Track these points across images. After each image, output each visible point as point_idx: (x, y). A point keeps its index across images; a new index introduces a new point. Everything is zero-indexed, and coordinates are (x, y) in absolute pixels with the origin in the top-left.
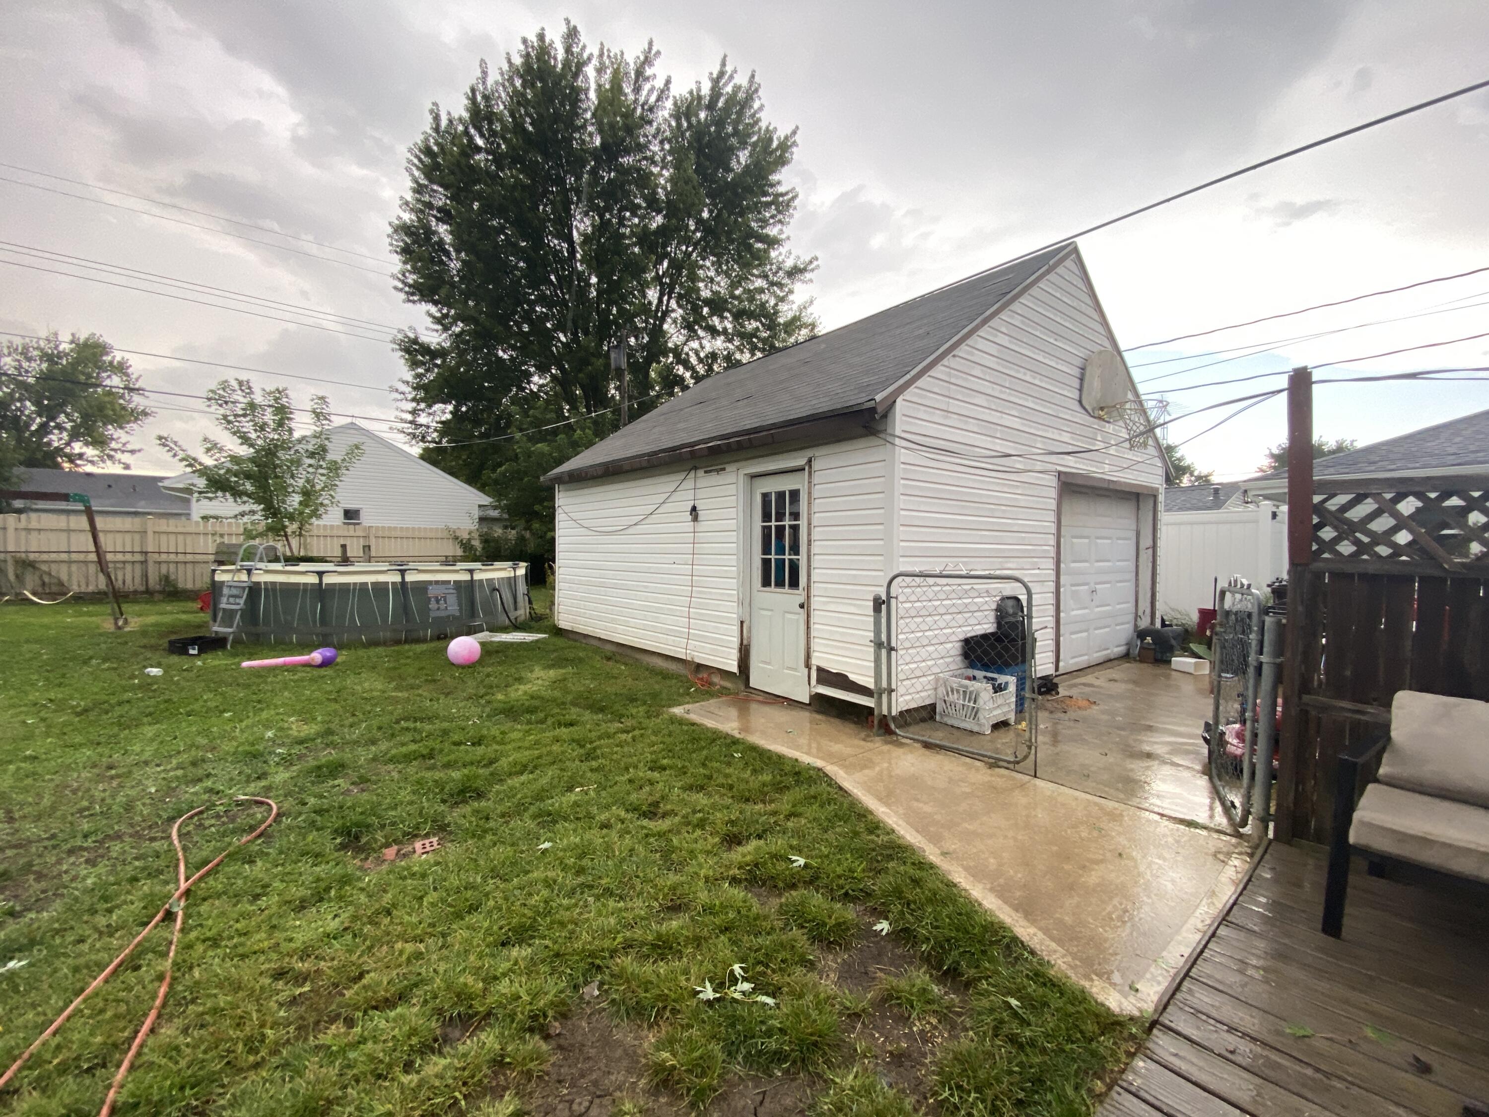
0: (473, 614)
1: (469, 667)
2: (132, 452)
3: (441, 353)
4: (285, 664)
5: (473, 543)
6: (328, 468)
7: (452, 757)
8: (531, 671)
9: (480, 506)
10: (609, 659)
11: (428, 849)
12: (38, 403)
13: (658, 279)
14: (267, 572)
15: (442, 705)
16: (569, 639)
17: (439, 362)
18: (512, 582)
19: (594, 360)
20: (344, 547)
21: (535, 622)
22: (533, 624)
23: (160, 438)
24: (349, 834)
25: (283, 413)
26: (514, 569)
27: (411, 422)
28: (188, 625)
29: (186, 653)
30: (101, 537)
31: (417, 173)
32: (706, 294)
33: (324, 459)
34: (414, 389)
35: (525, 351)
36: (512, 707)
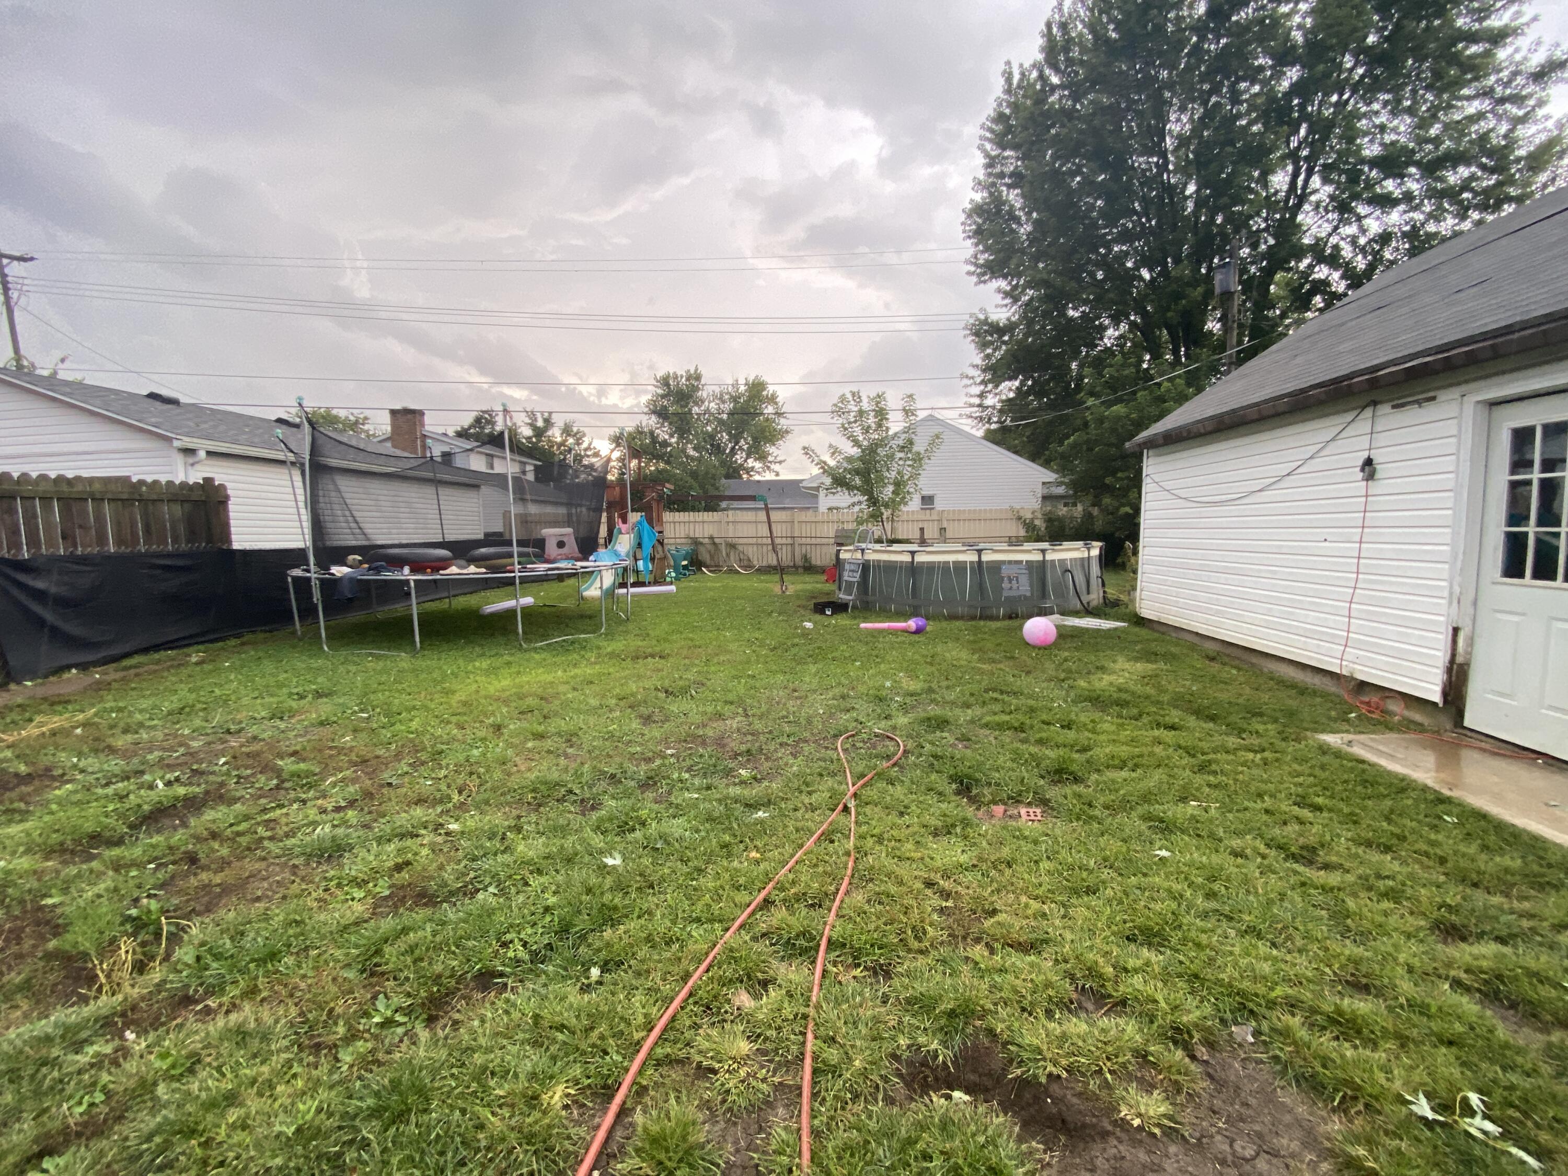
0: (1044, 595)
1: (1045, 649)
2: (780, 462)
3: (1010, 328)
4: (889, 628)
5: (1037, 522)
6: (913, 459)
7: (1044, 735)
8: (1114, 662)
9: (1044, 483)
10: (1212, 659)
11: (1033, 818)
12: (729, 434)
13: (1294, 156)
14: (875, 551)
15: (1023, 682)
16: (1153, 630)
17: (1006, 338)
18: (1084, 563)
19: (1189, 290)
20: (922, 529)
21: (1108, 608)
22: (1108, 610)
23: (804, 448)
24: (961, 783)
25: (881, 414)
26: (1089, 549)
27: (980, 406)
28: (822, 593)
29: (823, 613)
30: (774, 526)
31: (988, 146)
32: (1371, 150)
33: (910, 451)
34: (984, 371)
35: (1100, 303)
36: (1099, 697)
